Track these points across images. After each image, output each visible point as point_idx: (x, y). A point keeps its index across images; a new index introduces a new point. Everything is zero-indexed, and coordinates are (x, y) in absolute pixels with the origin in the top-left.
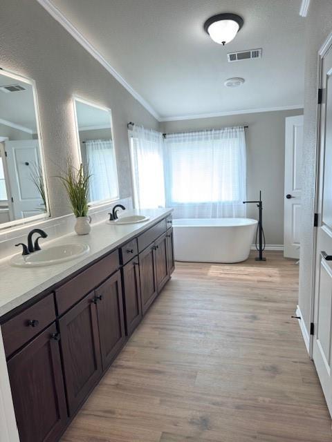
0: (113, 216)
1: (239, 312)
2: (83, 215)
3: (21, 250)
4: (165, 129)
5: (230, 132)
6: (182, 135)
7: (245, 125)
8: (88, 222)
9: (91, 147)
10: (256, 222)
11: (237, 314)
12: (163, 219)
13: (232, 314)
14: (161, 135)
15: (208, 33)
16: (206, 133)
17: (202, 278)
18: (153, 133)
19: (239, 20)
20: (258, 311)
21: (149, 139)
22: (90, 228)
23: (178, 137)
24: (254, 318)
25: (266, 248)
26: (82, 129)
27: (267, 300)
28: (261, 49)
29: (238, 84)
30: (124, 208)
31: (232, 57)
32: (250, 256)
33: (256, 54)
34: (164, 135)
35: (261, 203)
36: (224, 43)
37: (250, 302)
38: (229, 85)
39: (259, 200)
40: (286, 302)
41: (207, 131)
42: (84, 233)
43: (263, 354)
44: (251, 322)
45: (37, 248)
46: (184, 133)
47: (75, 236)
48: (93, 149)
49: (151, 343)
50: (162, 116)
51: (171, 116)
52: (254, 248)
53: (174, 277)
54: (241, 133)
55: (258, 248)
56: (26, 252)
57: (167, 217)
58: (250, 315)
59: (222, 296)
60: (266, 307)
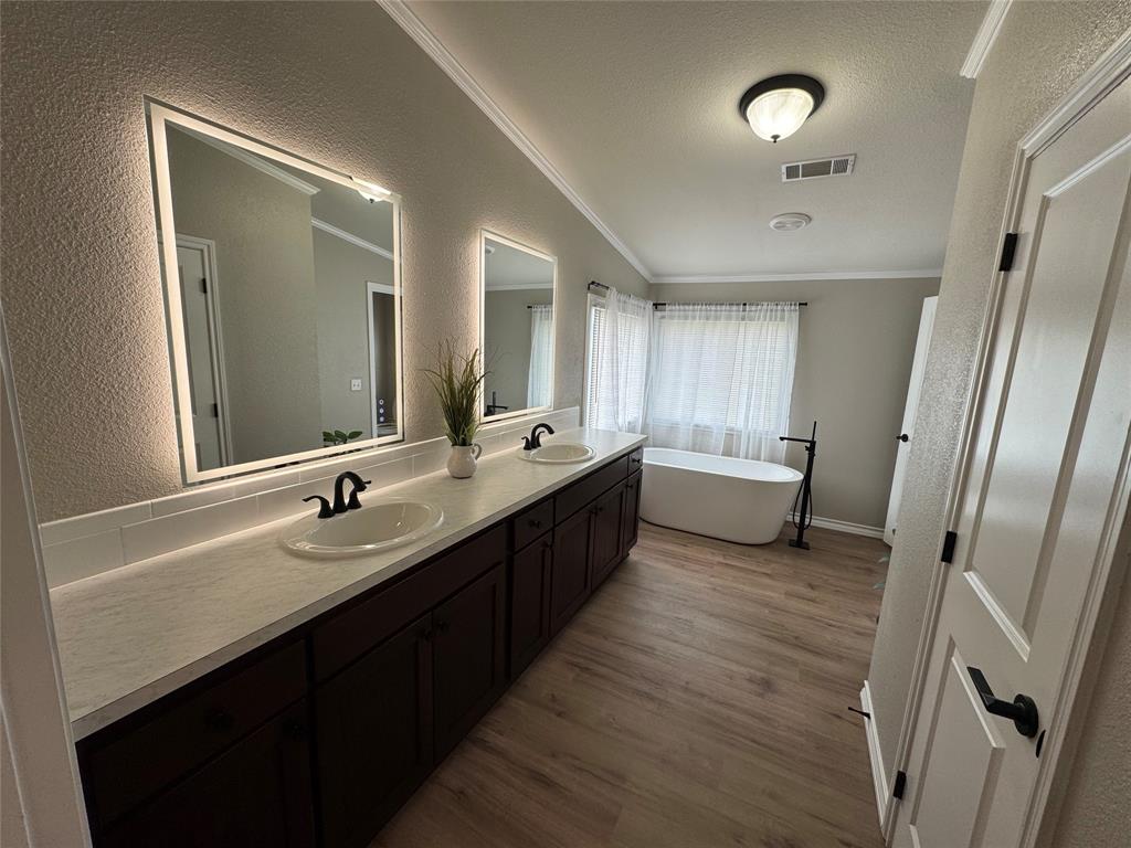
0: (532, 444)
1: (737, 662)
2: (465, 443)
3: (317, 508)
4: (658, 297)
5: (771, 310)
6: (691, 307)
7: (802, 301)
8: (473, 456)
9: (539, 315)
10: (800, 476)
11: (734, 667)
12: (623, 456)
13: (723, 664)
14: (650, 305)
15: (747, 121)
16: (728, 307)
17: (683, 566)
18: (633, 301)
19: (817, 89)
20: (777, 669)
21: (624, 311)
22: (475, 466)
23: (685, 310)
24: (767, 685)
25: (814, 523)
26: (491, 289)
27: (799, 643)
28: (855, 155)
29: (797, 225)
30: (551, 432)
31: (792, 172)
32: (781, 533)
33: (841, 166)
34: (656, 305)
35: (813, 443)
36: (775, 137)
37: (765, 644)
38: (780, 226)
39: (810, 439)
40: (839, 658)
41: (731, 304)
42: (463, 475)
43: (772, 796)
44: (761, 695)
45: (355, 504)
46: (694, 304)
47: (446, 478)
48: (541, 319)
49: (554, 699)
50: (656, 275)
51: (670, 275)
52: (790, 518)
53: (634, 555)
54: (793, 315)
55: (797, 519)
56: (326, 512)
57: (633, 451)
58: (759, 674)
59: (711, 615)
60: (794, 663)
